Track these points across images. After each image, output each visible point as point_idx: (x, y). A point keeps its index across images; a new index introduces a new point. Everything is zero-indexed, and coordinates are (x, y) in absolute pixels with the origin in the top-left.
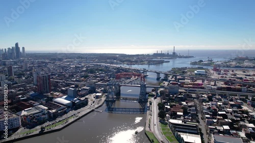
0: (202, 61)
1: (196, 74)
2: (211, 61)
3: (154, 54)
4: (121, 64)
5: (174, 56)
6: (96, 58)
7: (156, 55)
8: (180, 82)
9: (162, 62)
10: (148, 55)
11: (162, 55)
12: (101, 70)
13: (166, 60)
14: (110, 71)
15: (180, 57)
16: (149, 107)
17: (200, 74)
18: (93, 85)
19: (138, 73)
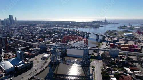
0: (125, 26)
2: (131, 26)
3: (93, 21)
8: (117, 44)
10: (89, 22)
11: (98, 22)
13: (100, 25)
17: (128, 36)
19: (83, 35)
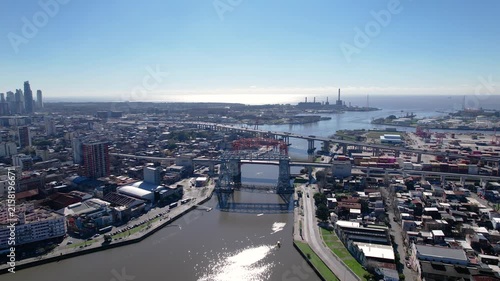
0: (395, 118)
1: (383, 142)
2: (412, 116)
3: (301, 104)
4: (236, 123)
5: (339, 107)
6: (187, 112)
7: (303, 106)
8: (353, 157)
9: (316, 120)
10: (288, 106)
11: (315, 106)
12: (199, 135)
13: (323, 116)
14: (218, 137)
15: (352, 109)
16: (297, 201)
17: (390, 142)
18: (189, 163)
19: (269, 139)
